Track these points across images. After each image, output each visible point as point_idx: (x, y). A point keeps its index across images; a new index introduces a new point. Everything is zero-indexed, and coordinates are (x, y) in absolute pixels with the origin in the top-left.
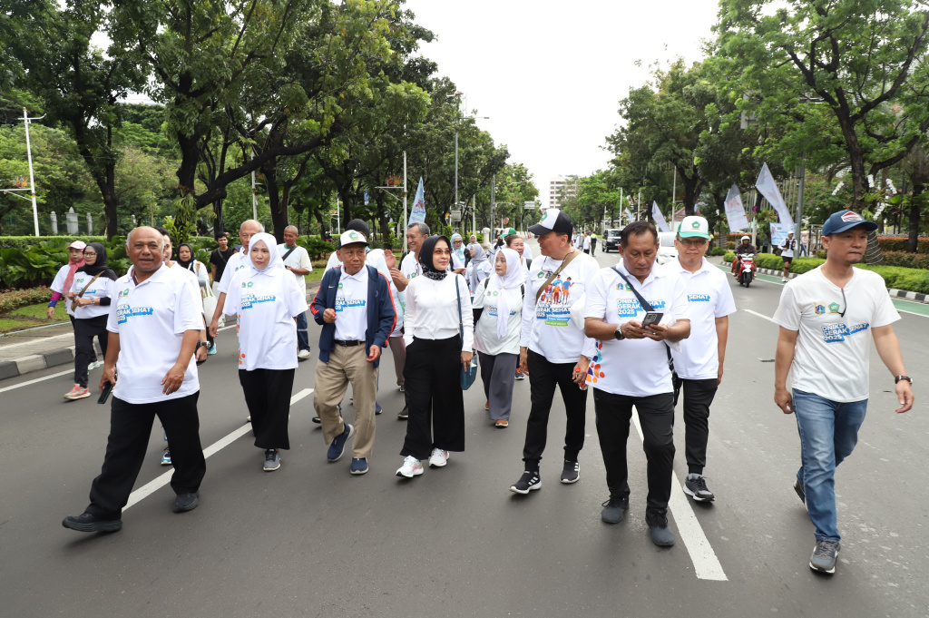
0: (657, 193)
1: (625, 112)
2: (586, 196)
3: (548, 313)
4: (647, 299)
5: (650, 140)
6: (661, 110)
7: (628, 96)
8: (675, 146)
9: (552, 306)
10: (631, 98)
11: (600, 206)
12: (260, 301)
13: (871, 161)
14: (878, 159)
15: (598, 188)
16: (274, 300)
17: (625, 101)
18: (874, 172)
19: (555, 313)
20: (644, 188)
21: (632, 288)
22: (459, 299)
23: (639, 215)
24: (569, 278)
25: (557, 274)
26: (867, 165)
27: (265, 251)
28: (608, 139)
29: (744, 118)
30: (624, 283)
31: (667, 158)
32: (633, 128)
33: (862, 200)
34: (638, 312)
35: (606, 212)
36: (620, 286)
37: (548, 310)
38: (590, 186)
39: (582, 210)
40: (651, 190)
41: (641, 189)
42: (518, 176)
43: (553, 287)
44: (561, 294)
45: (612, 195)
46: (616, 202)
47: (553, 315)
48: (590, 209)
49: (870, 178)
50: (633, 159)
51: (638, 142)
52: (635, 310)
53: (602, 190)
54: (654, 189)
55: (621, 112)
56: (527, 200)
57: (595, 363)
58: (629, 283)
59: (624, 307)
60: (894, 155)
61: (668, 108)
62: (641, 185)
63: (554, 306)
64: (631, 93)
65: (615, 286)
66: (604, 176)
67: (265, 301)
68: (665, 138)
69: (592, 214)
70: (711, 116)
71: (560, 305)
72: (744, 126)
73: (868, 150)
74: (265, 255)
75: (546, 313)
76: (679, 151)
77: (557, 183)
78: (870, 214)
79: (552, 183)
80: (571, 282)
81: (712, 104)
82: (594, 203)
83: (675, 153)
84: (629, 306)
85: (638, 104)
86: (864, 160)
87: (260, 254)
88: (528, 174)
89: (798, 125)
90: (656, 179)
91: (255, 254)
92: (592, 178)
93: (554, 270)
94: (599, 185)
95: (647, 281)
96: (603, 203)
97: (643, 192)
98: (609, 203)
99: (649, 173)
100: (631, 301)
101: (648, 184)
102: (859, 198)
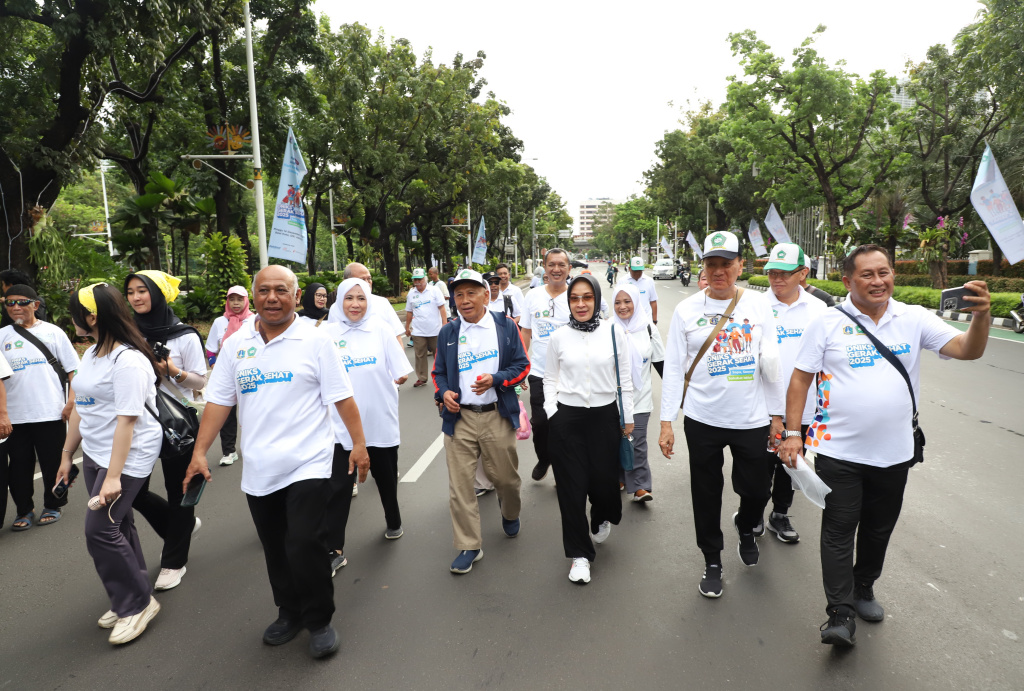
0: (693, 221)
1: (661, 152)
2: (621, 224)
3: (731, 366)
4: (887, 342)
5: (683, 176)
6: (692, 152)
7: (663, 139)
8: (705, 182)
9: (734, 356)
10: (666, 141)
11: (637, 233)
12: (357, 365)
13: (842, 205)
14: (847, 204)
15: (634, 215)
16: (374, 362)
17: (661, 143)
18: (844, 213)
19: (740, 365)
20: (680, 217)
21: (864, 331)
22: (616, 356)
23: (676, 244)
24: (746, 320)
25: (727, 317)
26: (840, 209)
27: (362, 298)
28: (644, 173)
29: (754, 169)
30: (853, 325)
31: (699, 193)
32: (668, 166)
33: (836, 235)
34: (875, 361)
35: (643, 239)
36: (848, 330)
37: (730, 362)
38: (627, 213)
39: (618, 237)
40: (687, 219)
41: (677, 218)
42: (552, 204)
43: (728, 334)
44: (742, 340)
45: (648, 224)
46: (653, 229)
47: (738, 368)
48: (626, 236)
49: (841, 218)
50: (668, 193)
51: (673, 177)
52: (872, 358)
53: (638, 217)
54: (690, 219)
55: (657, 152)
56: (561, 229)
57: (819, 424)
58: (860, 325)
59: (856, 355)
60: (856, 201)
61: (698, 151)
62: (677, 214)
63: (738, 357)
64: (666, 136)
65: (841, 330)
66: (640, 204)
67: (364, 363)
68: (696, 176)
69: (629, 241)
70: (731, 163)
71: (744, 354)
72: (755, 174)
73: (840, 197)
74: (362, 303)
75: (727, 366)
76: (708, 187)
77: (588, 207)
78: (841, 244)
79: (582, 207)
80: (751, 323)
81: (732, 153)
82: (630, 230)
83: (705, 189)
84: (862, 354)
85: (672, 146)
86: (837, 205)
87: (355, 303)
88: (562, 202)
89: (793, 176)
90: (691, 209)
91: (348, 303)
92: (628, 205)
93: (722, 312)
94: (635, 212)
95: (883, 321)
96: (640, 230)
97: (679, 221)
98: (646, 230)
99: (684, 203)
100: (864, 347)
101: (684, 213)
102: (834, 233)
